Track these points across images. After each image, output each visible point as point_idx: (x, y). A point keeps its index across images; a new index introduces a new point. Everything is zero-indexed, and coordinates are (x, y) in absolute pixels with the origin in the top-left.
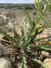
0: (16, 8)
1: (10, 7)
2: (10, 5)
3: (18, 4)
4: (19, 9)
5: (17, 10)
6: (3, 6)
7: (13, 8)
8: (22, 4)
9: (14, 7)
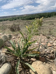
0: (20, 19)
1: (14, 19)
2: (14, 17)
3: (22, 15)
4: (23, 20)
5: (22, 21)
6: (7, 18)
7: (17, 20)
8: (26, 15)
9: (19, 18)
